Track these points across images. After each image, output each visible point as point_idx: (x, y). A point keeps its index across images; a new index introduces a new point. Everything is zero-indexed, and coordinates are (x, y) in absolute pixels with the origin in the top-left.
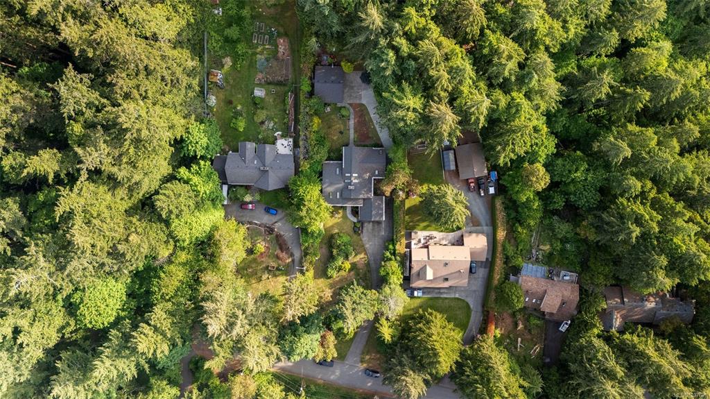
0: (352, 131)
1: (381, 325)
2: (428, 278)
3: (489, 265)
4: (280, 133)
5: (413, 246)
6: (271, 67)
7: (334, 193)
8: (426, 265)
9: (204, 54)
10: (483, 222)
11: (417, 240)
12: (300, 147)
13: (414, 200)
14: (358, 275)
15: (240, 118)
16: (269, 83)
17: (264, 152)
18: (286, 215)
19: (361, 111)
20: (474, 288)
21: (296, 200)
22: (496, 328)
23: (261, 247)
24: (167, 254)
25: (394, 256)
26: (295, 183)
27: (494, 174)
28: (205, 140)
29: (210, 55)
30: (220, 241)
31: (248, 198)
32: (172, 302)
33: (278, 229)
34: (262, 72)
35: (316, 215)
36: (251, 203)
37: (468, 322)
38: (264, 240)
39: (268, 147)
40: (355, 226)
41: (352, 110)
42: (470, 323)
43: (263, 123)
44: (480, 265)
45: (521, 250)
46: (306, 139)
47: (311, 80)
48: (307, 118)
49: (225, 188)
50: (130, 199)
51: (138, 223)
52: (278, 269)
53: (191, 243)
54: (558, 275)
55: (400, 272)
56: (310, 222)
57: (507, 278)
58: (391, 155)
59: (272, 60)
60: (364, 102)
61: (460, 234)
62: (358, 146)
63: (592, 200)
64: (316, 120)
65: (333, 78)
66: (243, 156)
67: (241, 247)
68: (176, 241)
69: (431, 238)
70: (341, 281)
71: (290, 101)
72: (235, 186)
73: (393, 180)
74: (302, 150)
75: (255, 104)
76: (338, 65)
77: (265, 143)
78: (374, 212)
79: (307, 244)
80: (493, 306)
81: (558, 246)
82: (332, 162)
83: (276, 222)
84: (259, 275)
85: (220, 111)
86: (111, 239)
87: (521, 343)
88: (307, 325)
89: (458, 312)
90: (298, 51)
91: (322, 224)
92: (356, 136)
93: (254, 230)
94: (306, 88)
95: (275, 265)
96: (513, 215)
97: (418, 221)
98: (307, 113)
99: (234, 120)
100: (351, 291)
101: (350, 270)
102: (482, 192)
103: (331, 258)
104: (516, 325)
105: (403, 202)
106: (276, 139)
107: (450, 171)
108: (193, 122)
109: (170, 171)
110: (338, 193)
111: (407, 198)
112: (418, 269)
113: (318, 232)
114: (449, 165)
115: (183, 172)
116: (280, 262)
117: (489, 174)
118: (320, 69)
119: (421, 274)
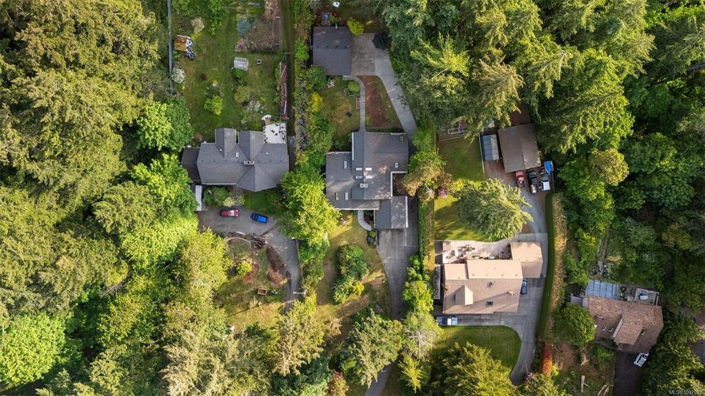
0: (363, 112)
1: (406, 365)
2: (466, 303)
3: (543, 283)
4: (269, 116)
5: (445, 261)
6: (256, 30)
7: (342, 193)
8: (464, 286)
9: (167, 15)
10: (535, 228)
11: (450, 252)
12: (295, 134)
13: (445, 201)
14: (374, 299)
15: (217, 97)
16: (253, 51)
17: (249, 141)
18: (279, 224)
19: (375, 86)
20: (524, 313)
21: (291, 203)
22: (554, 362)
23: (247, 265)
24: (119, 279)
25: (421, 273)
26: (289, 181)
27: (549, 166)
28: (169, 126)
29: (176, 16)
30: (190, 262)
31: (229, 202)
32: (127, 345)
33: (269, 241)
34: (244, 37)
35: (319, 224)
36: (233, 208)
37: (516, 357)
38: (252, 256)
39: (253, 135)
40: (369, 236)
41: (362, 85)
42: (519, 358)
43: (246, 103)
44: (531, 282)
45: (585, 262)
46: (303, 124)
47: (309, 45)
48: (304, 95)
49: (199, 189)
50: (63, 207)
51: (72, 242)
52: (270, 293)
53: (152, 264)
54: (632, 294)
55: (430, 296)
56: (311, 233)
57: (568, 300)
58: (416, 142)
59: (256, 20)
60: (378, 74)
61: (506, 244)
62: (370, 131)
63: (685, 197)
64: (316, 98)
65: (337, 42)
66: (221, 147)
67: (220, 268)
68: (131, 263)
69: (468, 250)
70: (352, 307)
71: (281, 73)
72: (211, 187)
73: (421, 175)
74: (298, 137)
75: (236, 79)
76: (343, 25)
77: (249, 129)
78: (393, 218)
79: (306, 261)
80: (551, 336)
81: (634, 257)
82: (337, 153)
83: (266, 233)
84: (246, 301)
85: (190, 89)
86: (32, 264)
87: (585, 381)
88: (309, 372)
89: (504, 344)
90: (291, 8)
91: (327, 234)
92: (368, 118)
93: (238, 243)
94: (301, 55)
95: (266, 288)
96: (575, 217)
97: (450, 227)
98: (304, 88)
99: (208, 101)
100: (367, 325)
101: (364, 293)
102: (534, 188)
103: (339, 278)
104: (579, 359)
105: (431, 203)
106: (265, 125)
107: (491, 162)
108: (151, 101)
109: (125, 168)
110: (347, 194)
111: (436, 198)
112: (454, 291)
113: (321, 245)
114: (491, 154)
115: (140, 169)
116: (272, 284)
117: (543, 165)
118: (319, 31)
119: (458, 297)
